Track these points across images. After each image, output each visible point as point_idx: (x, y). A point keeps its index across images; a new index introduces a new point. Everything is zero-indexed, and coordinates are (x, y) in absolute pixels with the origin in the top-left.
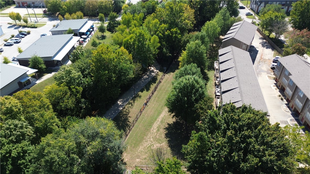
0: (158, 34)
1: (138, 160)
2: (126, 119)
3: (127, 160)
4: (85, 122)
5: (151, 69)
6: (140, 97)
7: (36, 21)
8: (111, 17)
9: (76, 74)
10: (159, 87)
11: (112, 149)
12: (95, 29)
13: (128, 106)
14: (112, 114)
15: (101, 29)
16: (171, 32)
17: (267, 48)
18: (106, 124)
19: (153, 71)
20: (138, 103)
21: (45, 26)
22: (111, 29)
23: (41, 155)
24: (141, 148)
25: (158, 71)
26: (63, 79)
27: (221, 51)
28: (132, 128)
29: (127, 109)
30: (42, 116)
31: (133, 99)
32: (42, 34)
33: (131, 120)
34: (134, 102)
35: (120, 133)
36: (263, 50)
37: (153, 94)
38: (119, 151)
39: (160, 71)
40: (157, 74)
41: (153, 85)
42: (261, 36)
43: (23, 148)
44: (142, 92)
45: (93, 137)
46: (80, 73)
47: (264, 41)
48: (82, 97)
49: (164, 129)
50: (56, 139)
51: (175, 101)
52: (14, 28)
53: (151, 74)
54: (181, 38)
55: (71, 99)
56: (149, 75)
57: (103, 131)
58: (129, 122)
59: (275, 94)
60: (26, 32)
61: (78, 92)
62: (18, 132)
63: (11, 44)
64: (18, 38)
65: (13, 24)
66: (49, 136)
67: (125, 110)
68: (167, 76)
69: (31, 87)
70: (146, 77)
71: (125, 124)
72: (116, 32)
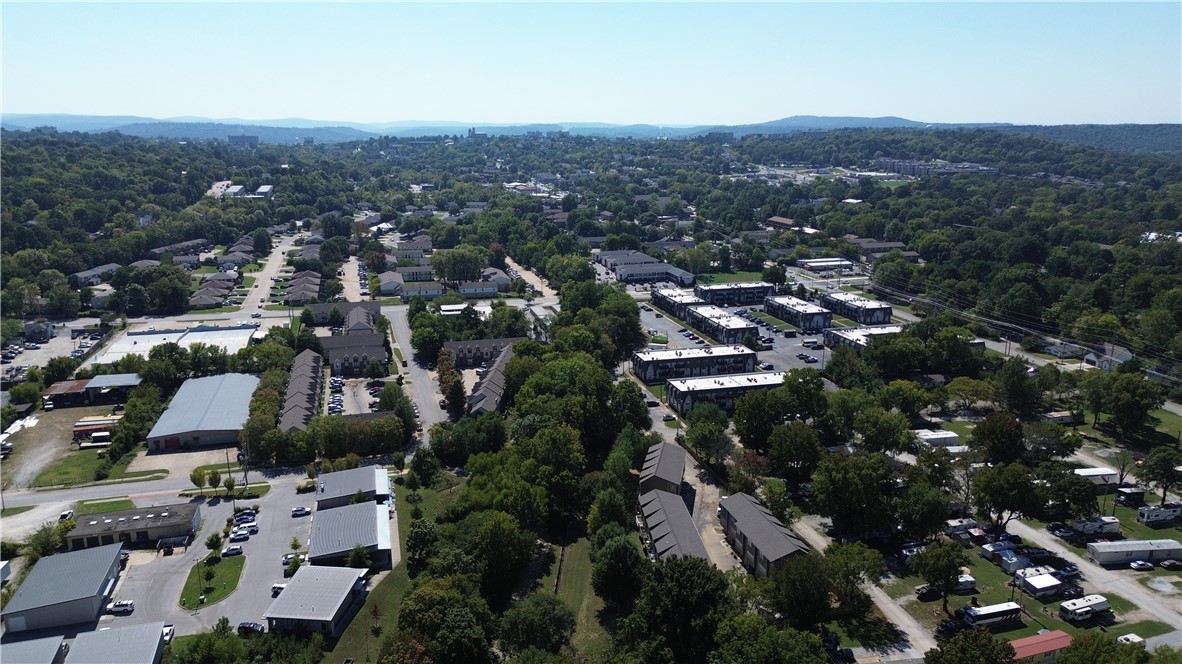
5: (537, 542)
6: (542, 585)
8: (420, 456)
10: (564, 568)
17: (708, 484)
21: (272, 489)
22: (424, 478)
25: (550, 544)
27: (642, 500)
31: (532, 589)
32: (295, 509)
36: (702, 487)
37: (559, 578)
39: (554, 543)
40: (551, 549)
41: (552, 566)
42: (696, 463)
44: (541, 578)
47: (703, 470)
49: (595, 617)
52: (205, 504)
53: (542, 550)
56: (539, 553)
59: (727, 552)
60: (249, 509)
63: (246, 536)
65: (201, 492)
70: (535, 555)
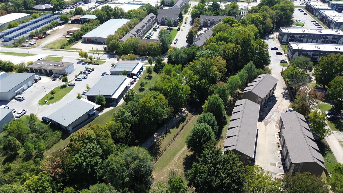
0: (191, 83)
1: (162, 178)
2: (158, 149)
3: (154, 176)
4: (131, 149)
5: (183, 110)
6: (170, 132)
7: (99, 58)
8: (158, 60)
9: (128, 114)
10: (186, 126)
11: (145, 167)
12: (144, 69)
13: (160, 139)
14: (149, 144)
15: (149, 71)
16: (201, 82)
17: (286, 99)
18: (143, 152)
19: (184, 112)
20: (168, 137)
21: (105, 63)
22: (157, 70)
23: (108, 165)
24: (165, 170)
25: (188, 112)
26: (119, 117)
27: (238, 102)
28: (161, 156)
29: (159, 141)
30: (107, 142)
31: (165, 134)
32: (103, 72)
33: (161, 149)
34: (165, 137)
35: (151, 158)
36: (282, 100)
37: (180, 131)
38: (149, 169)
39: (190, 112)
40: (187, 115)
41: (182, 124)
42: (285, 86)
43: (97, 160)
44: (173, 129)
45: (135, 159)
46: (130, 114)
47: (287, 91)
48: (130, 131)
49: (184, 159)
50: (116, 157)
51: (190, 141)
52: (81, 64)
53: (182, 114)
54: (208, 88)
55: (123, 132)
56: (180, 115)
57: (141, 156)
58: (160, 151)
59: (275, 142)
60: (91, 69)
61: (127, 127)
62: (94, 151)
63: (80, 79)
64: (85, 75)
65: (81, 59)
66: (112, 155)
67: (158, 142)
68: (194, 117)
69: (95, 118)
70: (178, 116)
71: (157, 152)
72: (160, 73)
